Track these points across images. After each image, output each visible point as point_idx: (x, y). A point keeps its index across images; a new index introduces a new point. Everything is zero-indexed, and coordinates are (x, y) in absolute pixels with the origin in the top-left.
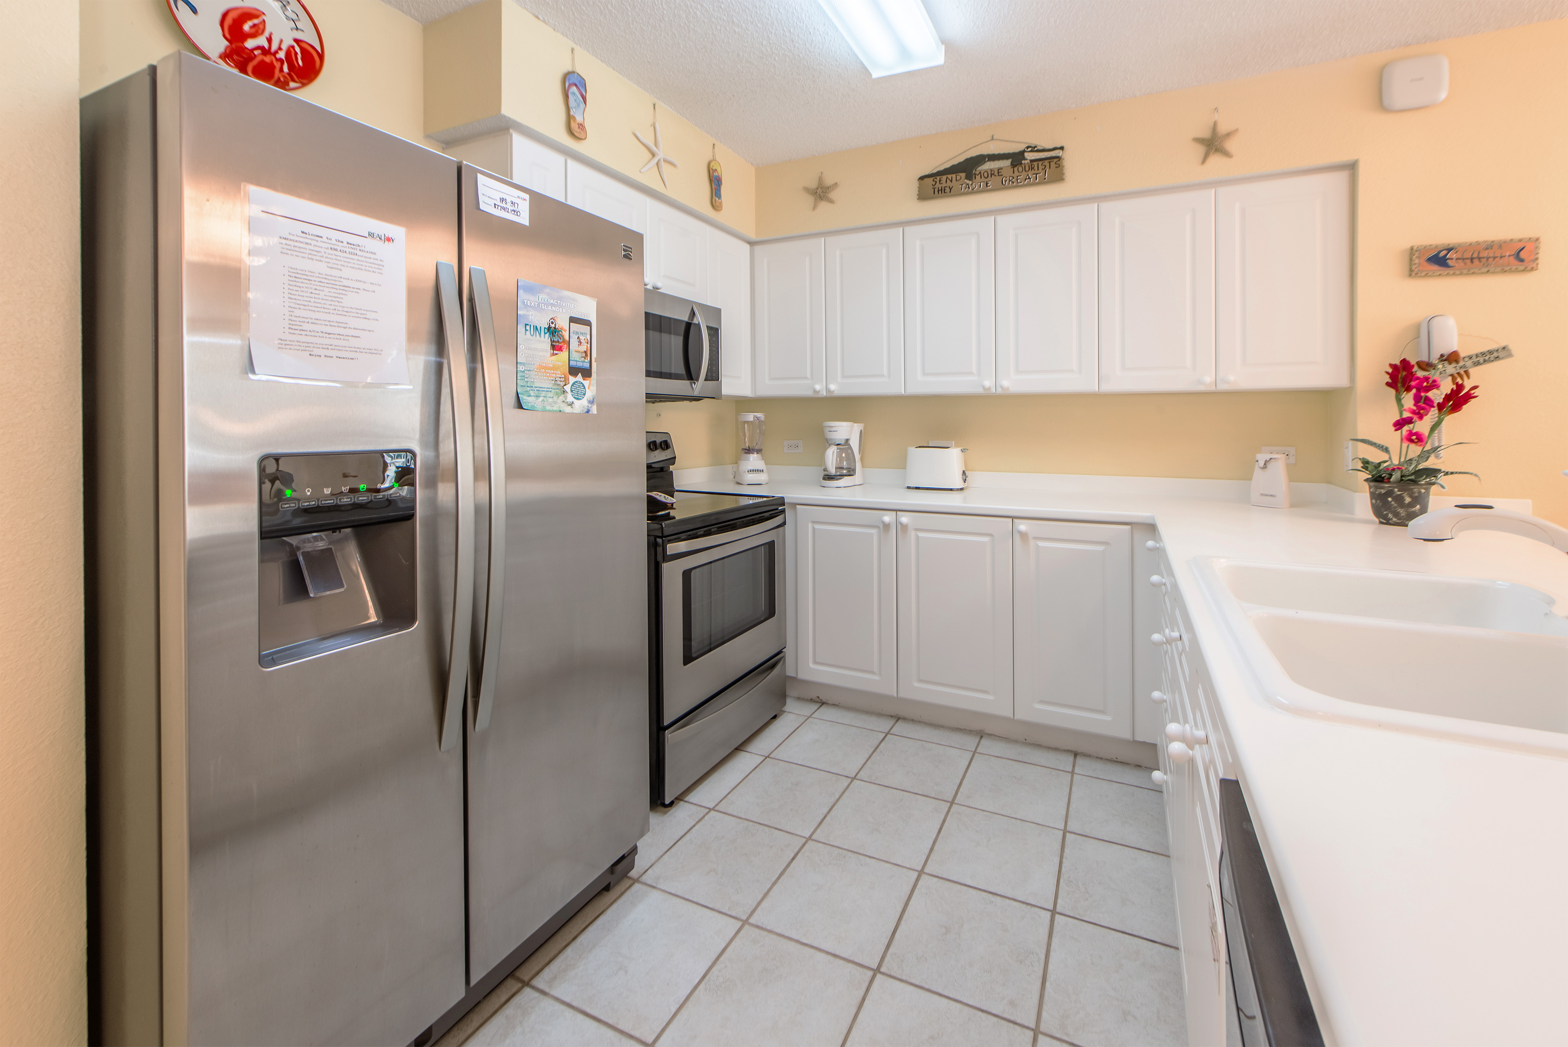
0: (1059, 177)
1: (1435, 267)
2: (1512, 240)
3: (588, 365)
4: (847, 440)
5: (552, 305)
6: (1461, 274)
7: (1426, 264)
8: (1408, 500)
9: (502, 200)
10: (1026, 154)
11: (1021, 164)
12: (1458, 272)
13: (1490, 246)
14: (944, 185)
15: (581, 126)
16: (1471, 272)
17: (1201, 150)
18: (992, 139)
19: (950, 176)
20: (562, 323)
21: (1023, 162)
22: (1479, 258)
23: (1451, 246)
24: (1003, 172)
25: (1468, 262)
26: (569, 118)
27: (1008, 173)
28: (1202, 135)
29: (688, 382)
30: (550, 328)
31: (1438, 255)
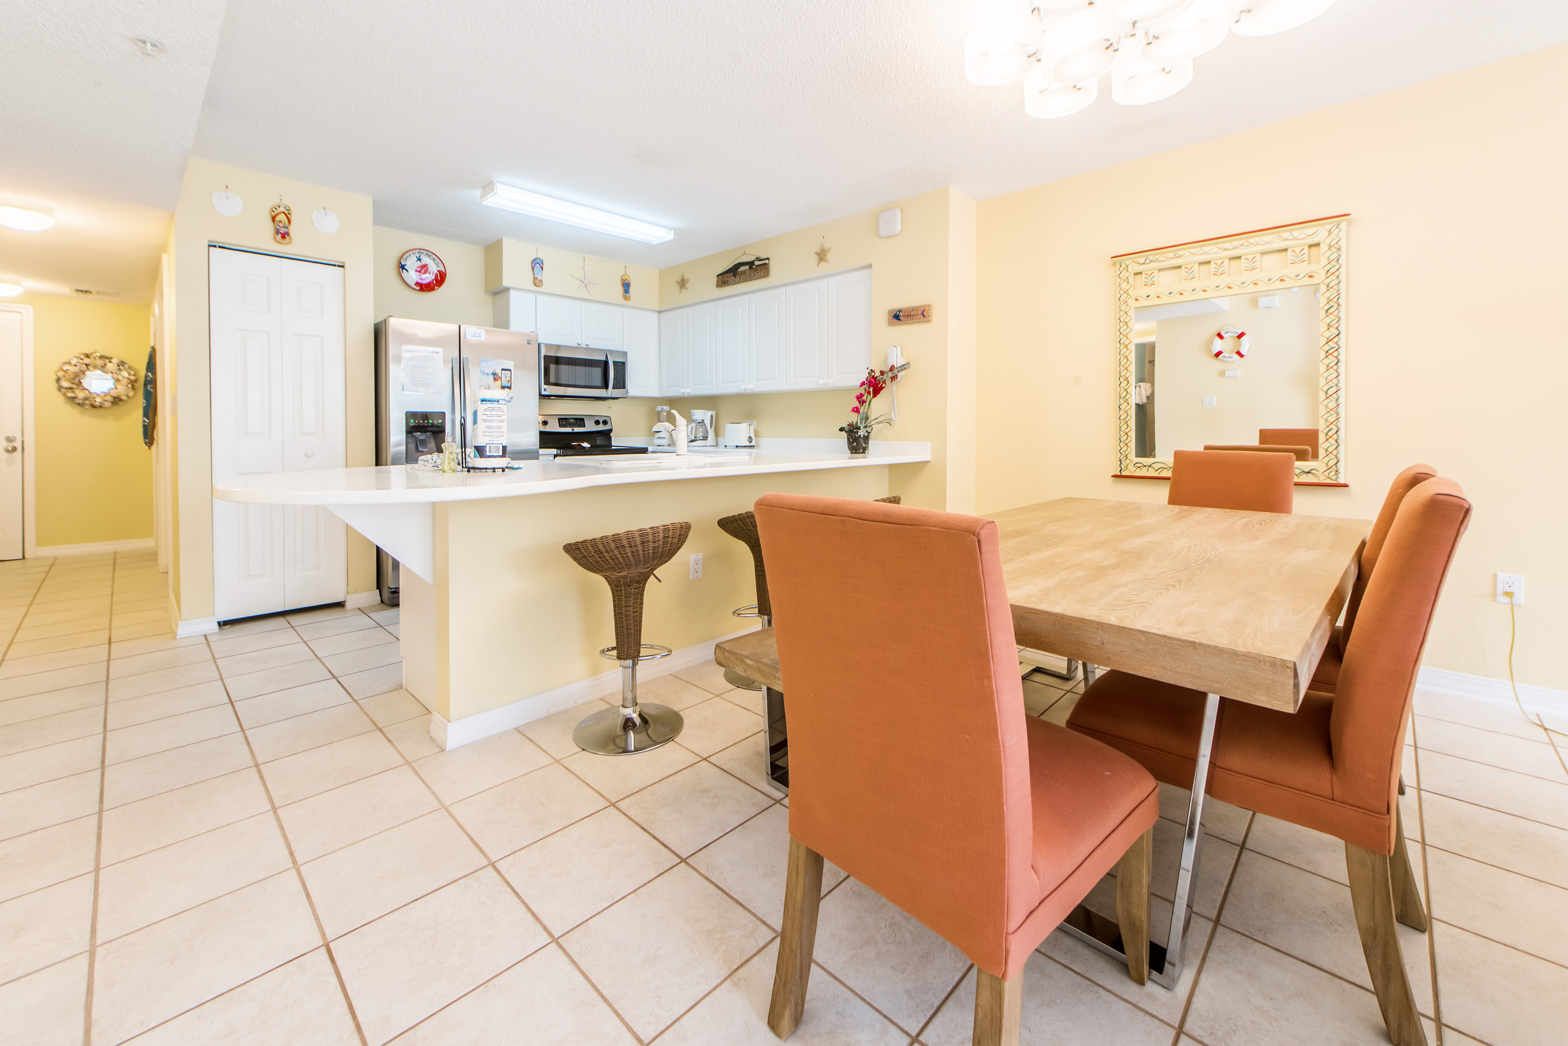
0: (766, 274)
1: (896, 321)
2: (920, 305)
3: (510, 385)
6: (905, 324)
7: (892, 318)
9: (475, 334)
10: (755, 262)
12: (903, 323)
13: (914, 309)
14: (725, 280)
15: (541, 281)
16: (908, 323)
17: (817, 258)
19: (728, 274)
20: (499, 371)
21: (753, 267)
22: (910, 315)
23: (900, 309)
24: (747, 272)
25: (909, 317)
26: (535, 278)
27: (748, 272)
28: (818, 250)
29: (605, 390)
30: (493, 373)
31: (896, 314)
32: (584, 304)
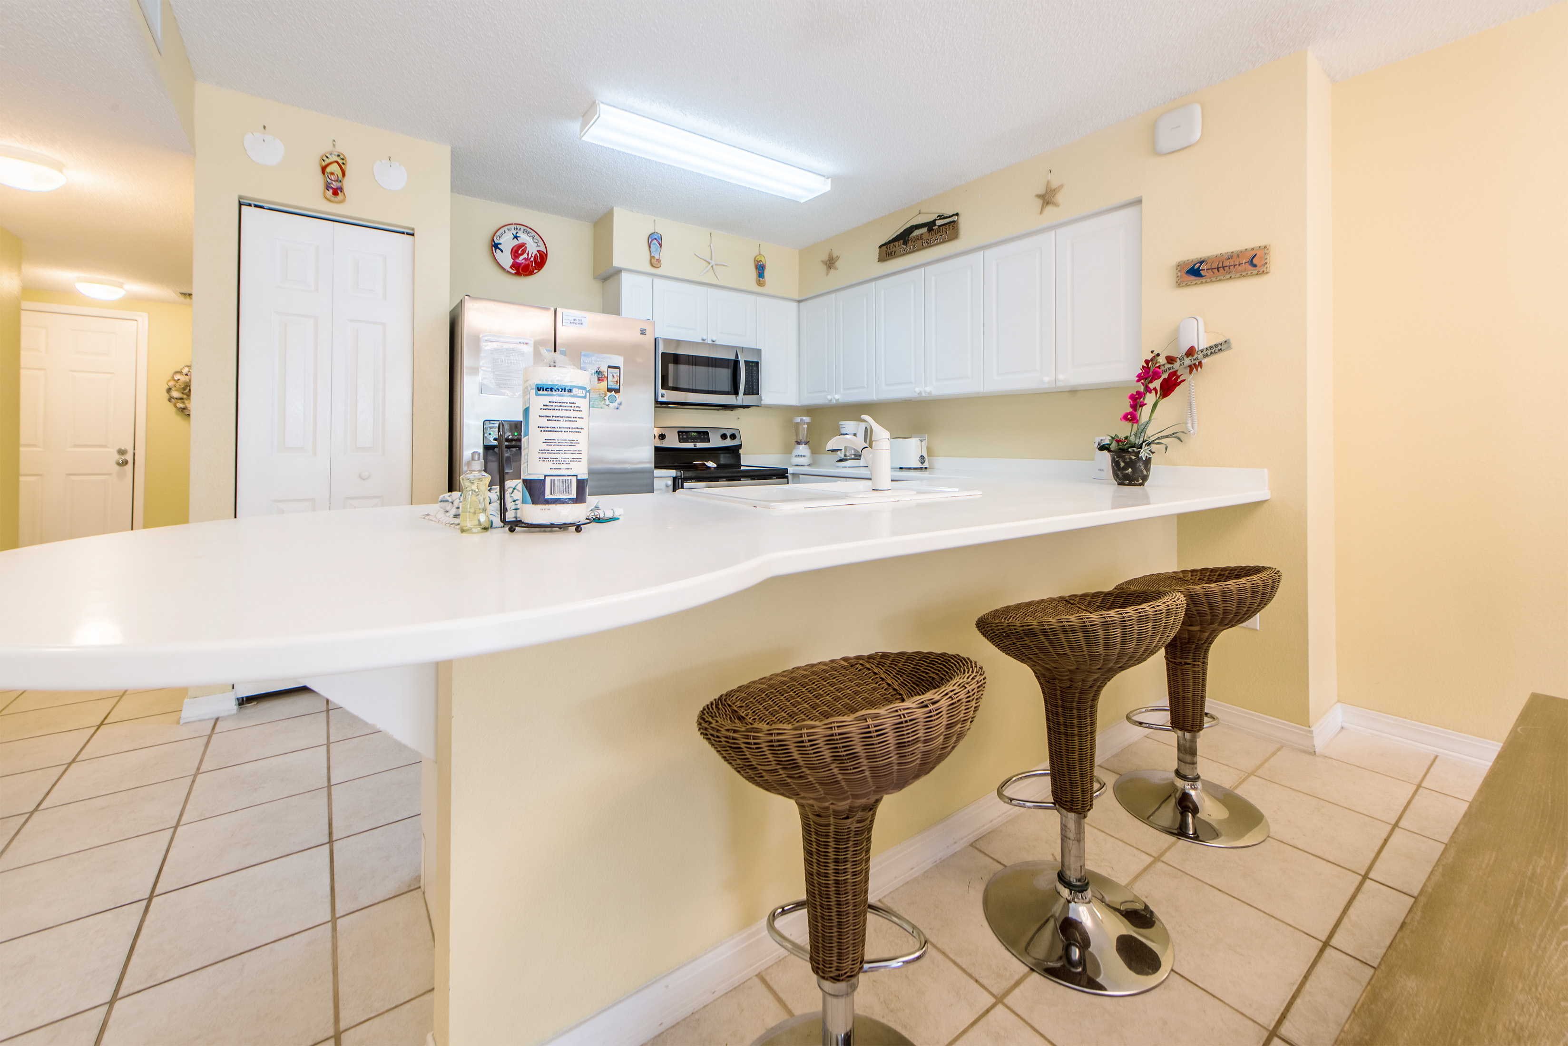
0: (955, 236)
1: (1193, 278)
2: (1246, 249)
3: (618, 387)
5: (598, 361)
6: (1212, 281)
7: (1185, 275)
9: (574, 320)
10: (936, 222)
12: (1208, 280)
13: (1230, 256)
14: (893, 250)
15: (659, 260)
16: (1218, 279)
17: (1039, 202)
18: (921, 213)
20: (604, 369)
21: (934, 228)
22: (1223, 267)
23: (1202, 259)
24: (923, 237)
25: (1215, 271)
26: (652, 257)
27: (925, 237)
28: (1042, 191)
29: (734, 396)
30: (597, 371)
31: (1193, 267)
32: (710, 290)
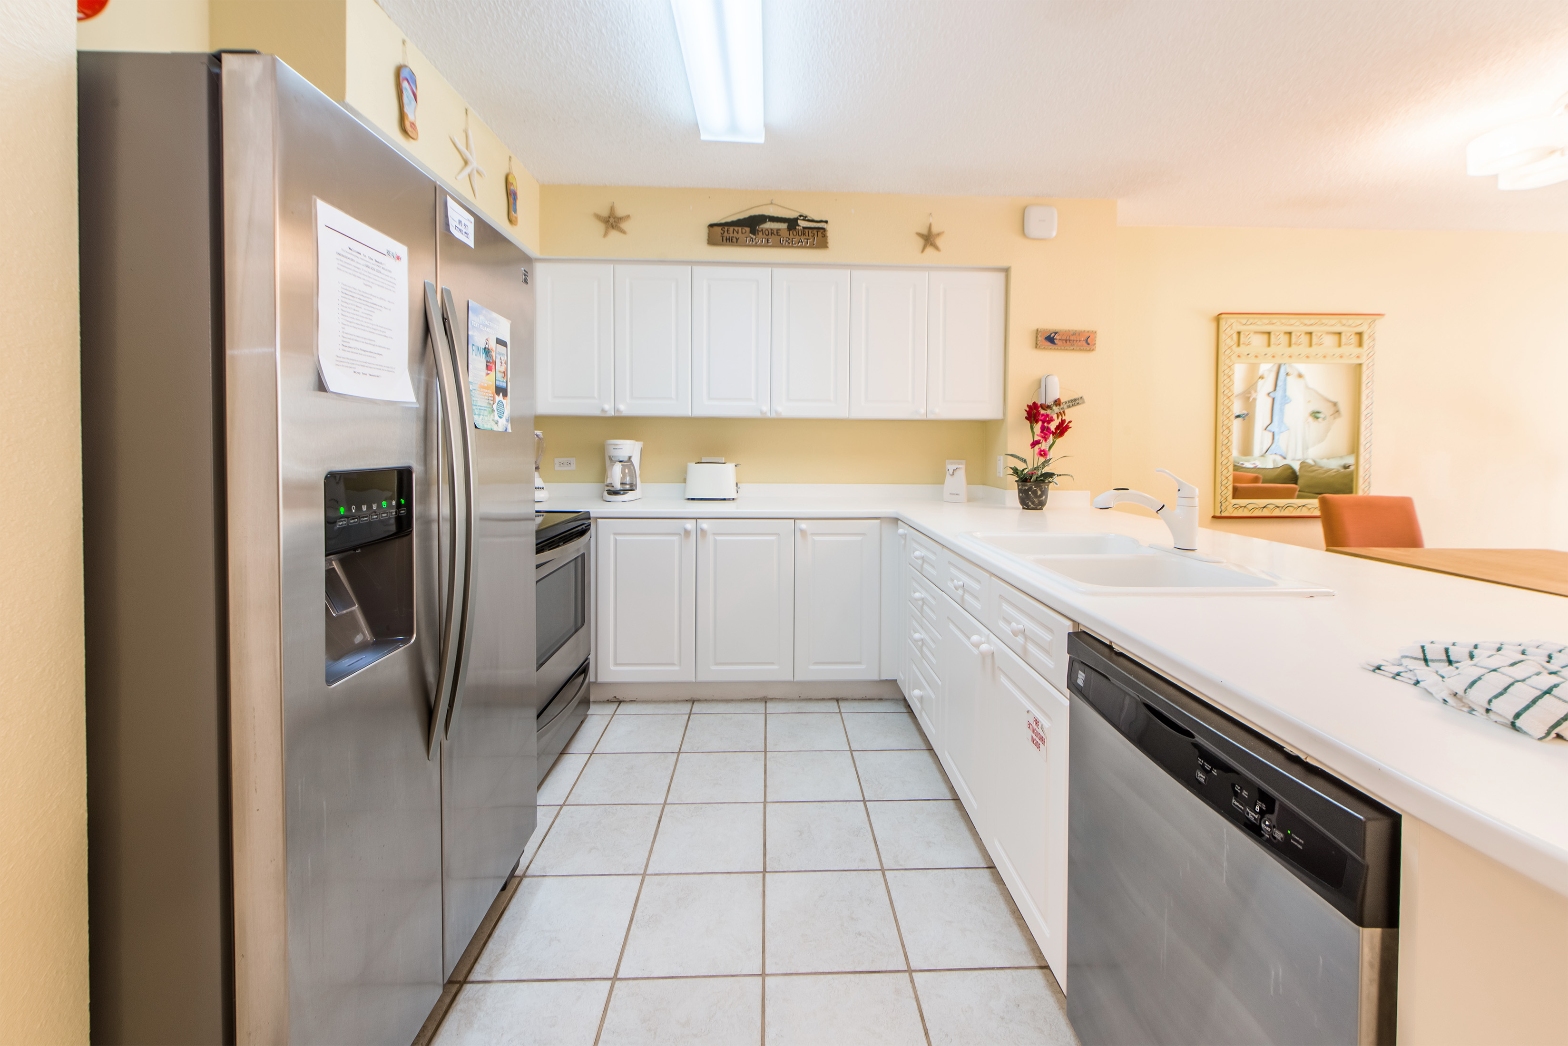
0: (824, 245)
1: (1049, 344)
2: (1084, 331)
3: (505, 385)
4: (630, 457)
5: (487, 326)
6: (1061, 349)
7: (1044, 340)
8: (1039, 493)
9: (460, 222)
10: (799, 222)
11: (796, 228)
12: (1059, 348)
13: (1075, 333)
14: (731, 235)
15: (414, 126)
16: (1066, 348)
17: (920, 240)
18: (772, 203)
19: (736, 229)
20: (492, 344)
21: (797, 227)
22: (1070, 340)
23: (1056, 331)
24: (781, 233)
25: (1064, 342)
26: (404, 116)
27: (784, 234)
28: (921, 230)
30: (485, 348)
31: (1050, 336)
